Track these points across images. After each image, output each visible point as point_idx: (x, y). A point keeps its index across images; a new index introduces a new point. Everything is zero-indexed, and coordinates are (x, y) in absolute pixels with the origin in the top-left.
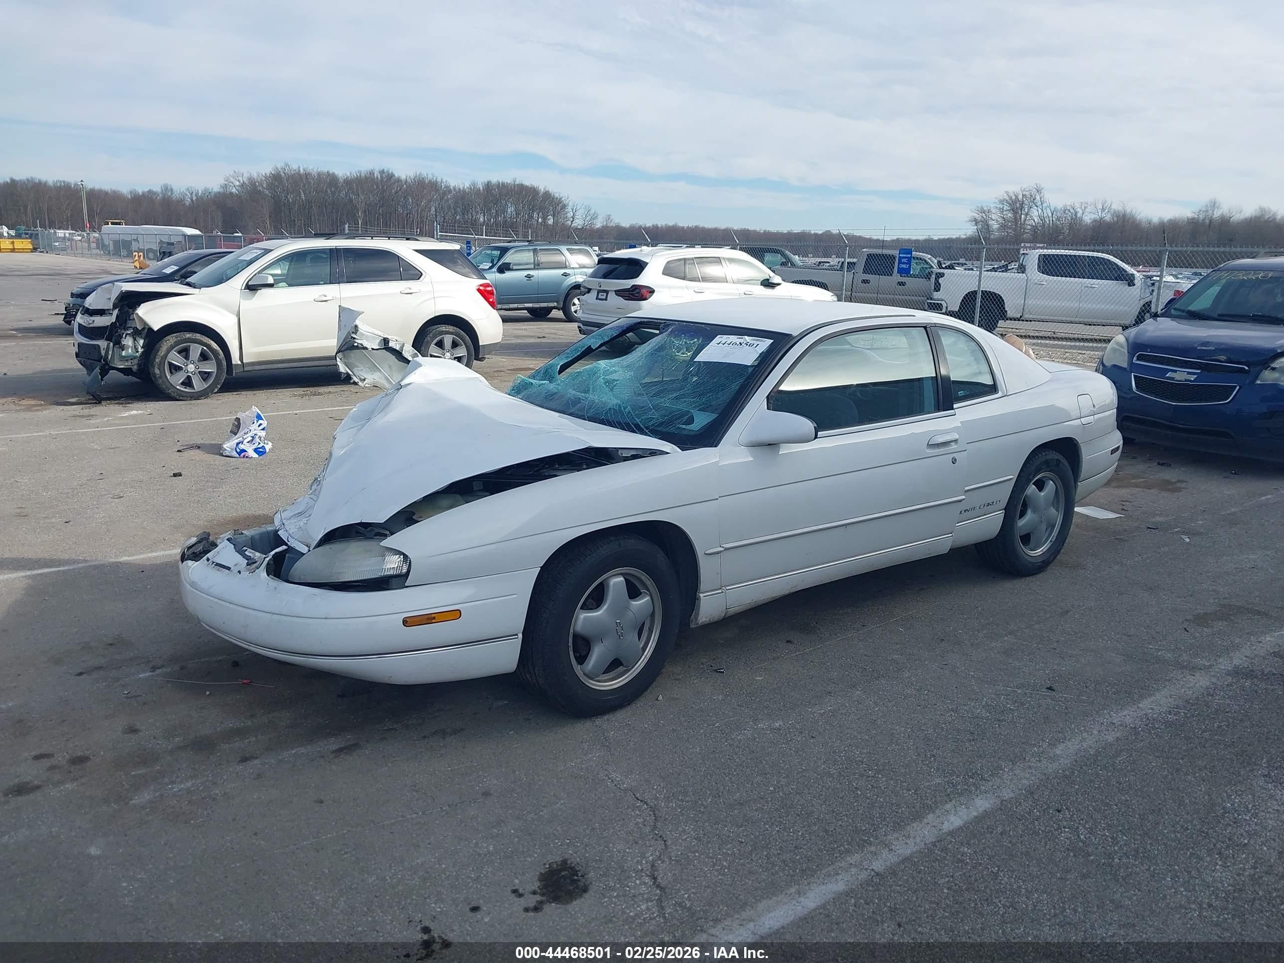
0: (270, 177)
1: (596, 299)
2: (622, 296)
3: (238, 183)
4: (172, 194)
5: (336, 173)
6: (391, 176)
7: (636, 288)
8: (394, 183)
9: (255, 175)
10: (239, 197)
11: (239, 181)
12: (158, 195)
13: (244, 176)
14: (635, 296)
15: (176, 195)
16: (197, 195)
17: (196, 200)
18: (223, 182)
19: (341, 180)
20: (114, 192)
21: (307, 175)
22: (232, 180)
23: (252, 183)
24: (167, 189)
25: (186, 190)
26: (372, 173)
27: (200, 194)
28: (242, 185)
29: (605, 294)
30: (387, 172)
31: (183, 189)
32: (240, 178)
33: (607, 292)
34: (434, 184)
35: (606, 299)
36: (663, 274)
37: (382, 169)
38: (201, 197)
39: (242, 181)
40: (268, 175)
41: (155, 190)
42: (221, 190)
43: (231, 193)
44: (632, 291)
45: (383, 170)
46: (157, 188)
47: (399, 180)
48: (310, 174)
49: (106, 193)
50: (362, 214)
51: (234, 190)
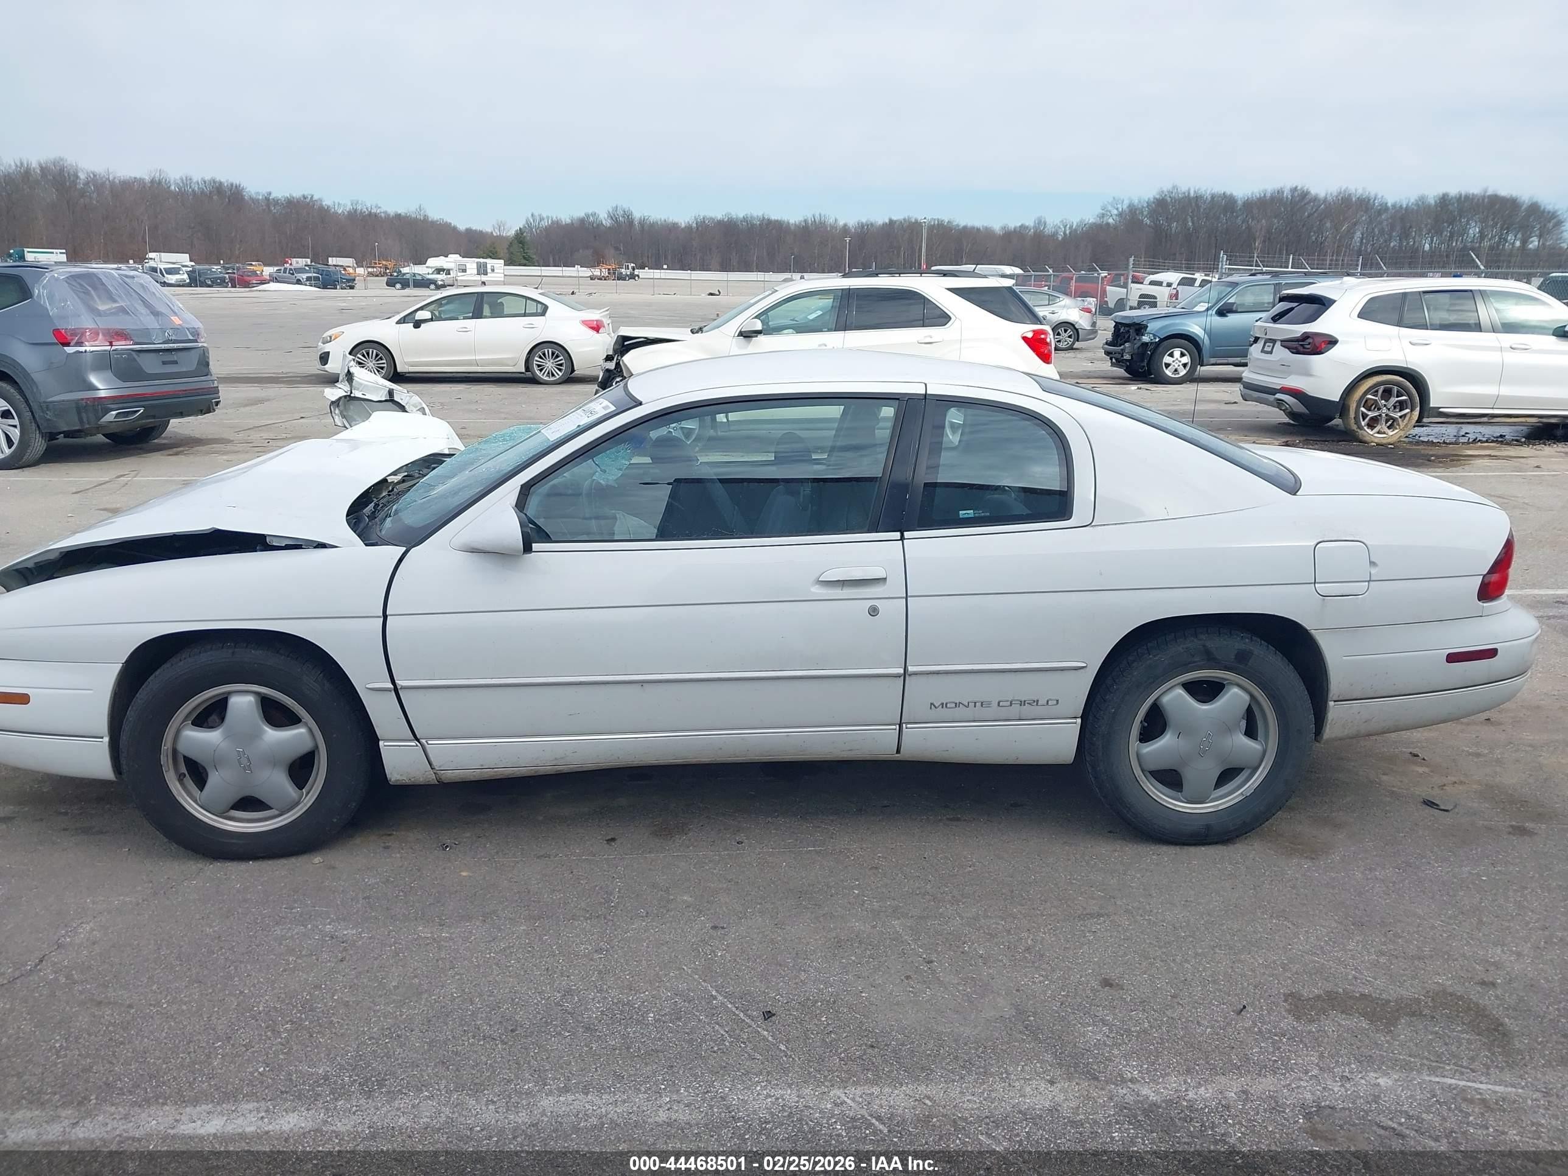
0: (1154, 202)
1: (1262, 352)
2: (1288, 349)
3: (1115, 212)
4: (1044, 229)
5: (1235, 194)
6: (1304, 195)
7: (1308, 337)
8: (1308, 203)
9: (1136, 202)
10: (1116, 228)
11: (1117, 209)
12: (1030, 230)
13: (1125, 202)
14: (1304, 348)
15: (1049, 230)
16: (1071, 227)
17: (1070, 233)
18: (1100, 211)
19: (1240, 202)
20: (986, 229)
21: (1198, 198)
22: (1110, 208)
23: (1133, 211)
24: (1040, 222)
25: (1060, 222)
26: (1280, 192)
27: (1074, 227)
28: (1120, 215)
29: (1271, 344)
30: (1301, 189)
31: (1057, 222)
32: (1119, 206)
33: (1274, 341)
34: (1364, 200)
35: (1271, 352)
36: (1358, 317)
37: (1294, 186)
38: (1076, 230)
39: (1121, 209)
40: (1152, 200)
41: (1027, 224)
42: (1098, 221)
43: (1108, 224)
44: (1303, 340)
45: (1296, 187)
46: (1030, 222)
47: (1315, 199)
48: (1201, 197)
49: (978, 230)
50: (1259, 244)
51: (1111, 221)
